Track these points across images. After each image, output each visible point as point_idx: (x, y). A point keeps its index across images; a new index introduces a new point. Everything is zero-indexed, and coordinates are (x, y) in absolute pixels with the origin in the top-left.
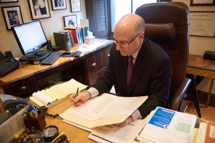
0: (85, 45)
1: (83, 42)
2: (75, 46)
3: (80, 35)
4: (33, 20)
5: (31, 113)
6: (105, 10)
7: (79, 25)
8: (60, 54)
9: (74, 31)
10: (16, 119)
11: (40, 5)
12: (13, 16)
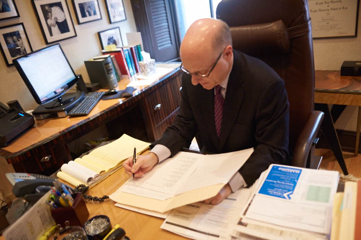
0: (140, 76)
1: (135, 72)
2: (122, 79)
3: (129, 60)
4: (48, 44)
5: (61, 199)
6: (166, 13)
7: (126, 44)
8: (99, 96)
9: (118, 54)
10: (38, 212)
11: (56, 18)
12: (14, 42)
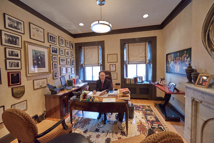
4: (61, 76)
9: (74, 79)
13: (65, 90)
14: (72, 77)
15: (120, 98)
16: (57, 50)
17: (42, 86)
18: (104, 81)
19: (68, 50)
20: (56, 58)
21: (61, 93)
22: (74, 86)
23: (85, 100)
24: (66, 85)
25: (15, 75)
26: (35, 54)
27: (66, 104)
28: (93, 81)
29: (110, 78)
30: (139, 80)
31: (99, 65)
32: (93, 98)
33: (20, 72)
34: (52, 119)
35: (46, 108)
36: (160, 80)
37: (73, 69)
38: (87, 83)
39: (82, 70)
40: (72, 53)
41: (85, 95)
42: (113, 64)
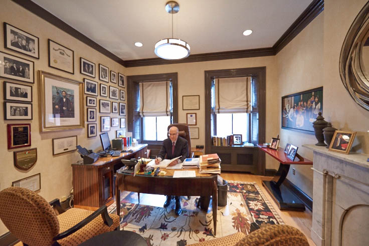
0: (131, 147)
4: (101, 132)
7: (126, 136)
8: (120, 152)
13: (108, 156)
14: (122, 134)
15: (204, 171)
16: (95, 87)
17: (67, 149)
18: (175, 142)
19: (114, 88)
20: (94, 100)
21: (101, 163)
22: (124, 149)
23: (142, 173)
24: (109, 148)
25: (21, 130)
26: (56, 94)
27: (109, 180)
28: (156, 141)
29: (187, 137)
30: (237, 140)
31: (169, 113)
32: (156, 171)
33: (30, 125)
34: (85, 207)
35: (74, 189)
36: (272, 140)
37: (123, 120)
38: (146, 145)
39: (138, 123)
40: (122, 93)
41: (143, 165)
42: (192, 112)
